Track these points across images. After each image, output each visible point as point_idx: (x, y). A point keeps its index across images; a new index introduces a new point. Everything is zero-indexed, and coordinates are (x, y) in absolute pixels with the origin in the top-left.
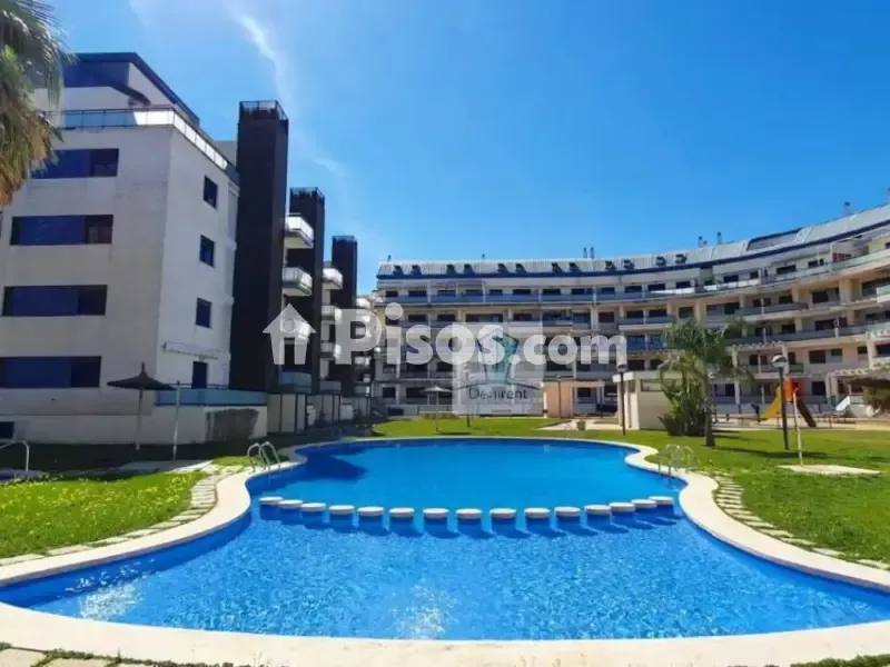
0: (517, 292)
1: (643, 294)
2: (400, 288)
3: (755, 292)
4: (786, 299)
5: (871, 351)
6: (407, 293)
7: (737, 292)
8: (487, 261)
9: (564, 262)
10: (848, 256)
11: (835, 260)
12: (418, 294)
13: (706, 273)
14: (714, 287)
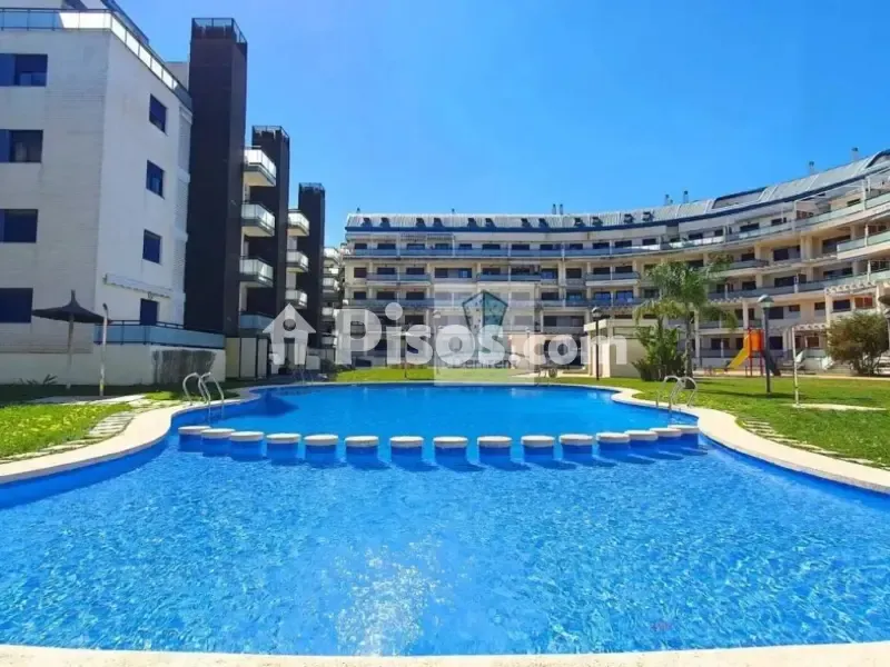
0: (487, 246)
1: (611, 251)
2: (369, 240)
3: (719, 249)
4: (748, 256)
5: (829, 306)
6: (376, 246)
7: (701, 249)
8: (458, 215)
9: (534, 217)
10: (811, 215)
11: (798, 218)
12: (387, 246)
13: (672, 231)
14: (678, 244)
